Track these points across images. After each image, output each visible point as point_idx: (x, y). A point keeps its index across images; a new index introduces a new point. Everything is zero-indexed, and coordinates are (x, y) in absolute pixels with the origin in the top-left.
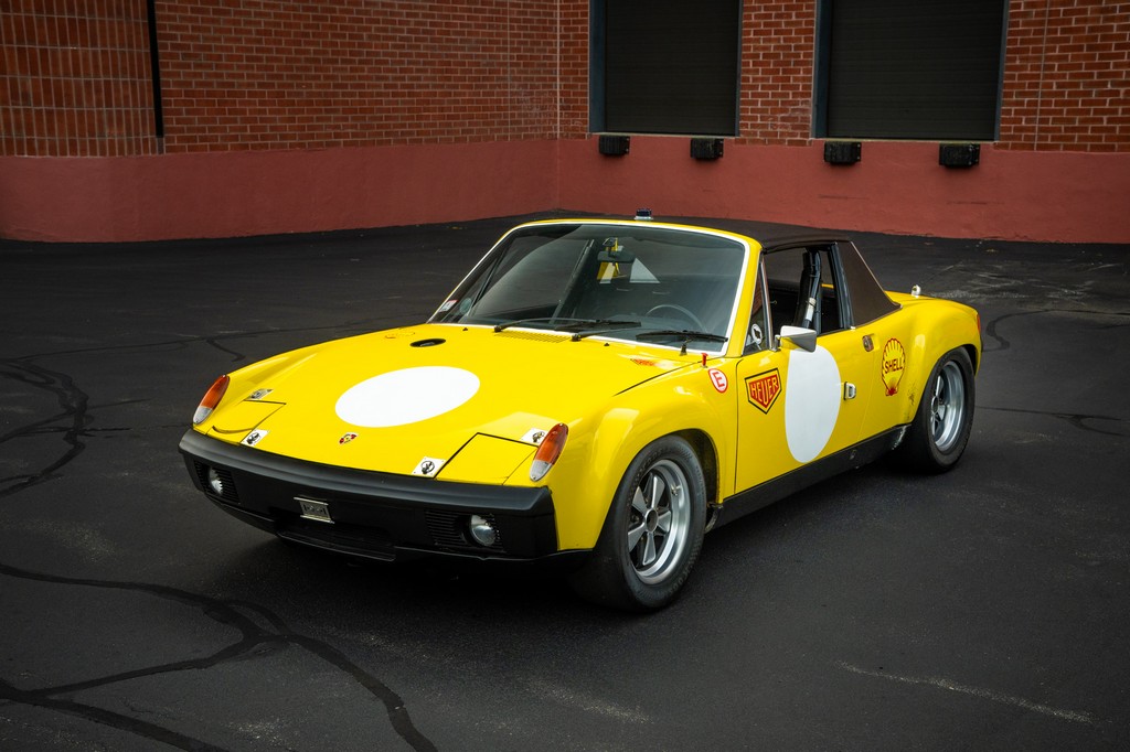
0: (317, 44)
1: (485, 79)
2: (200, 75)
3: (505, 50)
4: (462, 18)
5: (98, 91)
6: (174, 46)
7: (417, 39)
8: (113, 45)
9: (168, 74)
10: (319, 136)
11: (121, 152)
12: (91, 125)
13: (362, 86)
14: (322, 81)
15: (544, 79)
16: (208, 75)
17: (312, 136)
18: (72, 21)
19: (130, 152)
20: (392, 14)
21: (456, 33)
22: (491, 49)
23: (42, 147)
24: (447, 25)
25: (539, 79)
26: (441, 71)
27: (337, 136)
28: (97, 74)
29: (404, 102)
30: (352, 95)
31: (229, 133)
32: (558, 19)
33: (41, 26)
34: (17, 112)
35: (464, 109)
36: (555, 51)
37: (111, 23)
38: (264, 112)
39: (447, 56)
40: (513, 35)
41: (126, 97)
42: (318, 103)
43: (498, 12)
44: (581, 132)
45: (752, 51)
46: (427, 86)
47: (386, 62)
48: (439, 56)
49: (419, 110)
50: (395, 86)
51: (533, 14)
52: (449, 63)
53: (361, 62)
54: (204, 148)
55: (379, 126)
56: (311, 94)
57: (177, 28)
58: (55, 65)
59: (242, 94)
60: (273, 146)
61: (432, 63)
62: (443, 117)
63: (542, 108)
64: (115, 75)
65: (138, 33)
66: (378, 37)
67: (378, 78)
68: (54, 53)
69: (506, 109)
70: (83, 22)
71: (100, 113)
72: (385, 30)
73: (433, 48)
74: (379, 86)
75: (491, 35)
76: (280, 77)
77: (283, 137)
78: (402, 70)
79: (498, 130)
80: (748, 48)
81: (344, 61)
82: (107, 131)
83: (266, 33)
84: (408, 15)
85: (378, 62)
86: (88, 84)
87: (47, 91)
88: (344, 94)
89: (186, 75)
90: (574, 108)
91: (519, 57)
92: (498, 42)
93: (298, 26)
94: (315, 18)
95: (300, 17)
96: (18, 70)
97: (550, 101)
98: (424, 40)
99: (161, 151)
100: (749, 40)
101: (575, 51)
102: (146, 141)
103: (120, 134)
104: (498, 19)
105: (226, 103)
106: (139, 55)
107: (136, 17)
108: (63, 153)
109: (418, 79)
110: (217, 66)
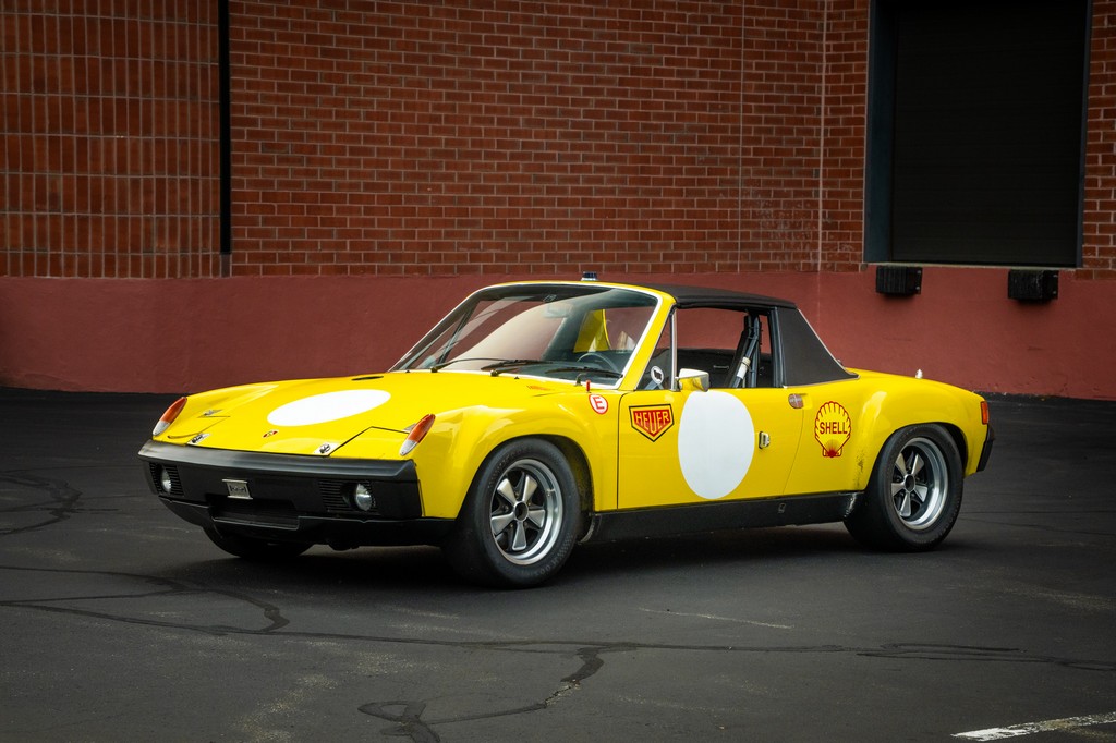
0: (452, 131)
1: (701, 182)
2: (285, 172)
3: (736, 140)
4: (669, 95)
5: (148, 192)
6: (252, 134)
7: (598, 126)
8: (171, 132)
9: (242, 171)
10: (447, 258)
11: (173, 273)
12: (136, 237)
14: (456, 182)
15: (798, 183)
16: (296, 173)
17: (439, 259)
18: (121, 103)
19: (184, 273)
20: (562, 90)
21: (659, 117)
22: (714, 140)
23: (69, 266)
24: (646, 105)
25: (788, 183)
26: (634, 170)
27: (474, 258)
28: (147, 170)
29: (575, 214)
30: (499, 201)
31: (320, 250)
32: (823, 96)
33: (81, 109)
34: (41, 219)
35: (668, 225)
36: (817, 143)
37: (171, 104)
38: (371, 222)
39: (644, 149)
40: (747, 120)
41: (184, 201)
42: (449, 212)
43: (726, 86)
44: (851, 262)
45: (1101, 141)
46: (612, 191)
47: (551, 157)
48: (632, 149)
49: (598, 225)
50: (564, 191)
51: (780, 88)
52: (646, 159)
53: (513, 156)
54: (285, 270)
55: (537, 246)
56: (439, 200)
57: (258, 110)
58: (95, 159)
59: (342, 198)
60: (381, 270)
61: (622, 159)
62: (635, 236)
63: (793, 226)
64: (172, 171)
65: (205, 118)
66: (540, 123)
67: (539, 179)
68: (95, 143)
69: (735, 225)
70: (134, 103)
71: (148, 221)
72: (552, 112)
73: (624, 138)
74: (539, 190)
75: (714, 119)
76: (396, 176)
77: (396, 258)
78: (574, 169)
79: (722, 257)
80: (1097, 136)
81: (489, 155)
82: (155, 245)
83: (381, 116)
84: (587, 92)
85: (538, 157)
86: (135, 183)
87: (82, 192)
88: (487, 201)
89: (266, 172)
90: (843, 226)
91: (758, 151)
92: (724, 130)
93: (424, 107)
94: (449, 96)
95: (428, 95)
96: (47, 165)
97: (807, 215)
98: (610, 126)
99: (226, 273)
100: (1098, 125)
101: (846, 142)
102: (206, 258)
103: (173, 250)
104: (724, 97)
105: (319, 210)
106: (205, 146)
107: (205, 96)
108: (97, 273)
109: (598, 180)
110: (310, 161)
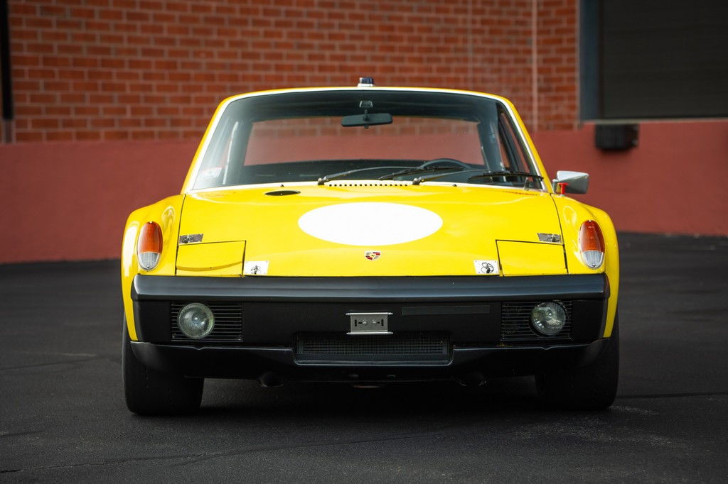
1: (439, 50)
2: (64, 36)
3: (466, 11)
9: (21, 35)
13: (279, 56)
14: (227, 48)
15: (516, 52)
16: (76, 37)
25: (510, 51)
26: (381, 38)
30: (266, 67)
31: (101, 115)
36: (529, 14)
38: (149, 88)
39: (390, 18)
42: (222, 78)
44: (567, 122)
46: (363, 58)
47: (309, 25)
48: (379, 18)
50: (322, 57)
52: (391, 28)
53: (278, 24)
54: (67, 136)
56: (212, 66)
59: (120, 64)
60: (161, 135)
61: (370, 28)
67: (301, 46)
74: (299, 57)
76: (170, 41)
77: (175, 123)
78: (332, 37)
81: (256, 23)
85: (301, 25)
88: (256, 67)
89: (45, 35)
90: (558, 89)
91: (484, 22)
97: (524, 80)
99: (9, 139)
101: (559, 13)
105: (99, 75)
109: (352, 48)
110: (89, 26)
